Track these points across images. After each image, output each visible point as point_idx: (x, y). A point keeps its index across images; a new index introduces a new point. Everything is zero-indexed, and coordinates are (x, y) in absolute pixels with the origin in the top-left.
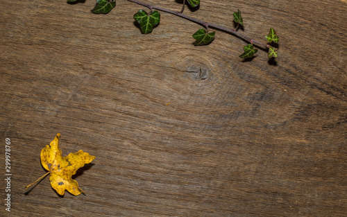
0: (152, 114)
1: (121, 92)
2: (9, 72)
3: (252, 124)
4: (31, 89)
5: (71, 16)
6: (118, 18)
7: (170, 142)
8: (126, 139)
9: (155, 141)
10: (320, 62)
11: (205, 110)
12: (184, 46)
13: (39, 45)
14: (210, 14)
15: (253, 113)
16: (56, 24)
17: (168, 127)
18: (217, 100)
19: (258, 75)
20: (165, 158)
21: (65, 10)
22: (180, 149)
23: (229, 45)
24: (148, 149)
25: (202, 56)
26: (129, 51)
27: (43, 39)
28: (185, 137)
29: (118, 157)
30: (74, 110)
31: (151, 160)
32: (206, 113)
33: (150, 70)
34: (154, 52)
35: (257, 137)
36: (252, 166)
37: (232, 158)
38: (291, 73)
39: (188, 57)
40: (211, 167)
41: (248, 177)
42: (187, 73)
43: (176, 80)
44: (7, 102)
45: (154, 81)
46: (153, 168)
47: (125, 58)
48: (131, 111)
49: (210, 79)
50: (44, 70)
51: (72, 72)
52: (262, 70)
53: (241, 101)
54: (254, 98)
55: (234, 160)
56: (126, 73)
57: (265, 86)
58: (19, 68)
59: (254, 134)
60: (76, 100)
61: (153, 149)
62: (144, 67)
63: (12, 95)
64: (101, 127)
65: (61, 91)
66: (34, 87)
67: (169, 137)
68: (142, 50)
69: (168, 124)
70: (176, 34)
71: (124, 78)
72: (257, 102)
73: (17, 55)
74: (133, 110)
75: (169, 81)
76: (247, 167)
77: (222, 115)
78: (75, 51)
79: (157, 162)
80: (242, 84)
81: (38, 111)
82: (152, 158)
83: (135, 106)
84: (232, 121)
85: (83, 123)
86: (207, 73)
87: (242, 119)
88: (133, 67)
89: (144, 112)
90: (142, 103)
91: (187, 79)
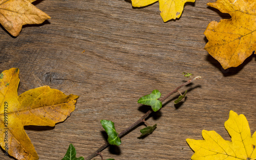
0: (93, 41)
1: (121, 60)
7: (77, 18)
8: (115, 19)
9: (90, 18)
11: (47, 46)
13: (197, 99)
15: (4, 45)
16: (184, 119)
17: (79, 30)
18: (36, 55)
20: (81, 5)
21: (177, 133)
24: (97, 11)
27: (194, 105)
42: (63, 78)
43: (72, 71)
45: (91, 69)
48: (112, 43)
49: (42, 74)
51: (166, 75)
54: (4, 58)
56: (117, 76)
61: (91, 12)
62: (101, 82)
64: (138, 28)
65: (175, 57)
67: (78, 22)
68: (104, 98)
69: (79, 33)
71: (119, 72)
73: (217, 89)
74: (110, 43)
77: (31, 42)
81: (194, 40)
83: (108, 48)
85: (153, 31)
86: (44, 79)
89: (100, 42)
90: (102, 50)
91: (63, 72)
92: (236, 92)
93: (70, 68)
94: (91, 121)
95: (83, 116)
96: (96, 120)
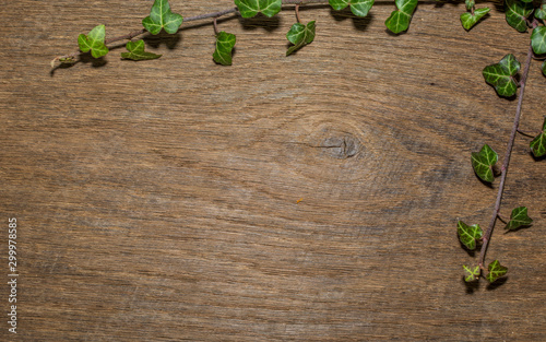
0: (277, 219)
1: (225, 188)
2: (48, 172)
3: (433, 218)
4: (84, 197)
5: (135, 76)
6: (209, 73)
7: (308, 259)
8: (240, 260)
9: (284, 260)
10: (528, 113)
11: (357, 205)
12: (316, 108)
13: (91, 126)
14: (351, 54)
15: (433, 202)
16: (114, 91)
17: (303, 236)
18: (375, 187)
19: (435, 143)
20: (302, 284)
22: (326, 268)
23: (384, 99)
24: (276, 274)
25: (346, 121)
26: (232, 123)
27: (96, 116)
28: (330, 249)
29: (231, 290)
30: (154, 223)
31: (281, 291)
32: (360, 208)
33: (267, 151)
34: (271, 122)
35: (442, 238)
36: (438, 284)
37: (407, 274)
38: (484, 134)
39: (324, 125)
40: (375, 292)
41: (435, 302)
42: (324, 149)
43: (308, 162)
44: (49, 221)
45: (276, 168)
46: (286, 302)
47: (227, 135)
48: (243, 216)
49: (360, 155)
50: (101, 165)
51: (146, 165)
52: (440, 134)
53: (412, 186)
54: (431, 179)
55: (410, 278)
56: (231, 158)
57: (447, 159)
58: (61, 166)
59: (437, 234)
60: (156, 207)
61: (283, 272)
62: (257, 146)
63: (55, 208)
64: (198, 245)
65: (129, 197)
66: (88, 193)
67: (306, 251)
68: (251, 120)
69: (303, 231)
70: (301, 90)
71: (227, 165)
72: (437, 184)
73: (58, 146)
74: (245, 216)
75: (298, 165)
76: (431, 287)
77: (385, 210)
78: (147, 130)
79: (292, 292)
80: (411, 157)
81: (98, 230)
82: (283, 287)
83: (249, 208)
84: (402, 218)
85: (171, 243)
86: (356, 146)
87: (415, 214)
88: (240, 147)
89: (263, 217)
90: (259, 202)
91: (325, 159)
92: (25, 142)
93: (314, 169)
94: (269, 78)
95: (284, 86)
96: (261, 80)
